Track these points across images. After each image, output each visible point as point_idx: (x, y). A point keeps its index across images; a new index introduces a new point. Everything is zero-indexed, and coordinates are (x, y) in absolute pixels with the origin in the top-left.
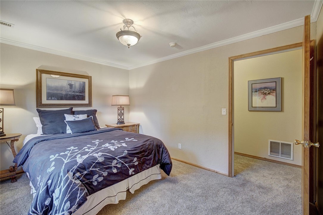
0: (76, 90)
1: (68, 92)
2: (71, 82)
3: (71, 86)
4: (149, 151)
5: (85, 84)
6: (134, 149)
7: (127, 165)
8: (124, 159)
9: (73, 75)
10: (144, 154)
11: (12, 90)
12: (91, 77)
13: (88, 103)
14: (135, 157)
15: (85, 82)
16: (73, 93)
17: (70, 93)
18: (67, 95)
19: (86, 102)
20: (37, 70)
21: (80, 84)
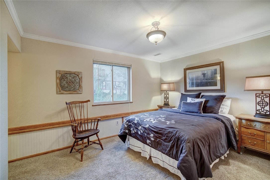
0: (208, 78)
1: (202, 80)
2: (204, 72)
3: (204, 75)
4: (167, 138)
5: (216, 71)
6: (154, 127)
7: (146, 134)
8: (145, 130)
9: (205, 66)
10: (161, 137)
11: (173, 83)
12: (223, 62)
13: (220, 89)
14: (152, 133)
15: (216, 69)
16: (206, 81)
17: (203, 81)
18: (201, 82)
19: (218, 87)
20: (184, 69)
21: (212, 72)
